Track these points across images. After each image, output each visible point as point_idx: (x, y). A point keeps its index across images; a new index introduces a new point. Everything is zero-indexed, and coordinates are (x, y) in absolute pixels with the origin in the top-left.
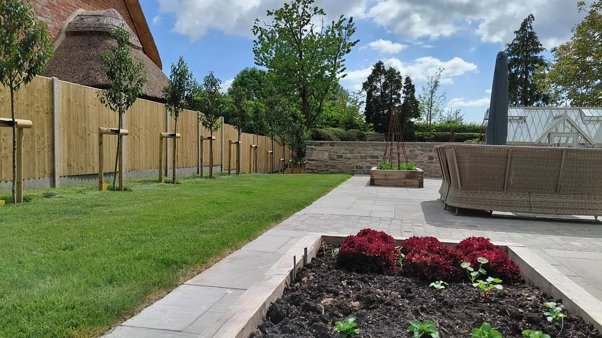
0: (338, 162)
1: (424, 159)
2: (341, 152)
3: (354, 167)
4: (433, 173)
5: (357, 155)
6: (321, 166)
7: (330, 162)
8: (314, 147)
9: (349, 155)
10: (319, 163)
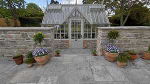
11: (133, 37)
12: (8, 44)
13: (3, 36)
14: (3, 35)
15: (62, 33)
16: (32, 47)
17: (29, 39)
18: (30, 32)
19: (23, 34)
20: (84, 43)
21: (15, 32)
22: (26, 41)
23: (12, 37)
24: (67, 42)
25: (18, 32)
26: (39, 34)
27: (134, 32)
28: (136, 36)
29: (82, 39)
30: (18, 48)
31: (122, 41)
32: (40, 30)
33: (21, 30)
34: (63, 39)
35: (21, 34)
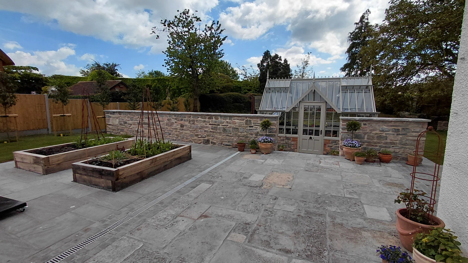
0: (124, 126)
1: (178, 126)
2: (125, 119)
3: (134, 131)
4: (185, 138)
5: (136, 121)
6: (115, 130)
7: (120, 127)
8: (109, 115)
9: (130, 122)
10: (114, 128)
11: (390, 132)
12: (230, 131)
13: (227, 122)
14: (228, 120)
15: (288, 127)
16: (254, 136)
17: (252, 127)
18: (254, 119)
19: (247, 121)
20: (325, 145)
21: (240, 118)
22: (249, 128)
23: (235, 124)
24: (295, 139)
25: (243, 118)
26: (265, 122)
27: (391, 126)
28: (395, 132)
29: (322, 137)
30: (239, 136)
31: (373, 137)
32: (266, 118)
33: (246, 117)
34: (288, 135)
35: (245, 121)
